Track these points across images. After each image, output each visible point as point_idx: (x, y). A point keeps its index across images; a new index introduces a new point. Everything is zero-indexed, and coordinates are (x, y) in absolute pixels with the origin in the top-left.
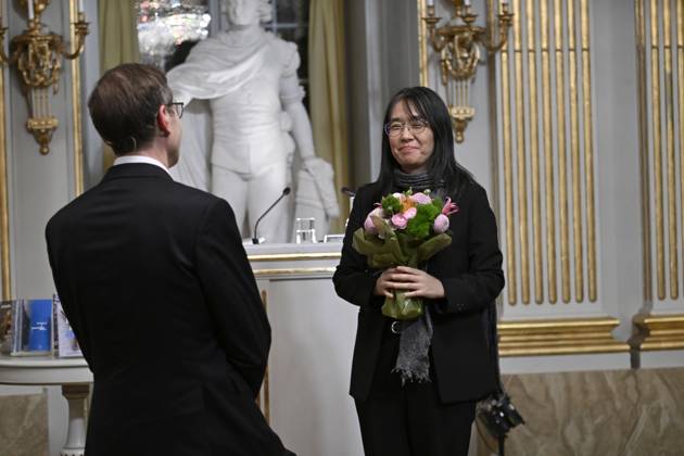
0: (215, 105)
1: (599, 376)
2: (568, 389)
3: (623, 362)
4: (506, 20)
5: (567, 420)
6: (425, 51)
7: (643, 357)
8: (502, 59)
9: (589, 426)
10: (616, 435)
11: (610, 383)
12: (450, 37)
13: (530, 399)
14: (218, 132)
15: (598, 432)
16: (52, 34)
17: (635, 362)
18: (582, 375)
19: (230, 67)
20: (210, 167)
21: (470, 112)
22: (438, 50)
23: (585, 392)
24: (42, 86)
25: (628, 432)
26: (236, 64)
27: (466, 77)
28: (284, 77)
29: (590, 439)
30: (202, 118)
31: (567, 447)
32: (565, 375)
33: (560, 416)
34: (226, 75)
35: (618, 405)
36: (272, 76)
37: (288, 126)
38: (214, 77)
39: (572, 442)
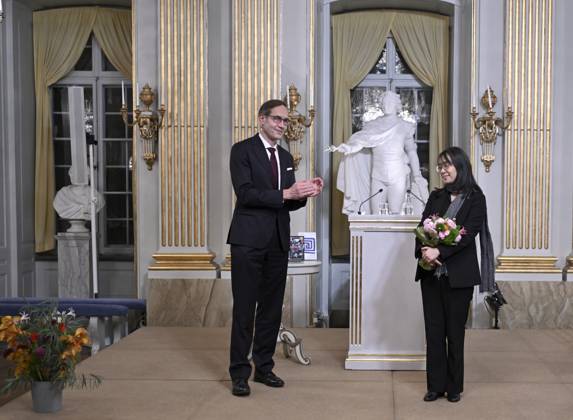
0: (374, 151)
1: (547, 283)
2: (531, 289)
3: (559, 278)
4: (510, 115)
5: (530, 304)
6: (473, 129)
7: (568, 275)
8: (508, 134)
9: (541, 307)
10: (554, 312)
11: (552, 287)
12: (484, 123)
13: (513, 293)
14: (375, 163)
15: (545, 309)
16: (300, 115)
17: (564, 278)
18: (538, 283)
19: (380, 133)
20: (371, 178)
21: (493, 158)
22: (478, 128)
23: (540, 291)
24: (294, 139)
25: (559, 311)
26: (383, 132)
27: (491, 141)
28: (406, 139)
29: (541, 313)
30: (369, 156)
31: (530, 315)
32: (530, 282)
33: (527, 301)
34: (378, 137)
35: (555, 298)
36: (400, 138)
37: (407, 162)
38: (372, 138)
39: (532, 314)
